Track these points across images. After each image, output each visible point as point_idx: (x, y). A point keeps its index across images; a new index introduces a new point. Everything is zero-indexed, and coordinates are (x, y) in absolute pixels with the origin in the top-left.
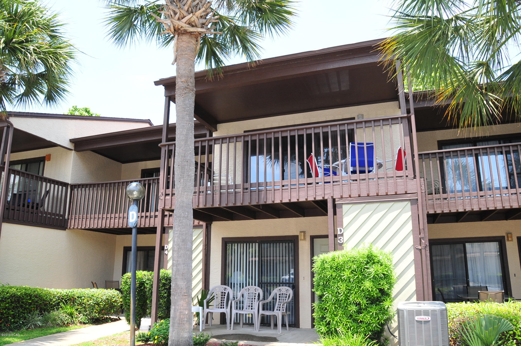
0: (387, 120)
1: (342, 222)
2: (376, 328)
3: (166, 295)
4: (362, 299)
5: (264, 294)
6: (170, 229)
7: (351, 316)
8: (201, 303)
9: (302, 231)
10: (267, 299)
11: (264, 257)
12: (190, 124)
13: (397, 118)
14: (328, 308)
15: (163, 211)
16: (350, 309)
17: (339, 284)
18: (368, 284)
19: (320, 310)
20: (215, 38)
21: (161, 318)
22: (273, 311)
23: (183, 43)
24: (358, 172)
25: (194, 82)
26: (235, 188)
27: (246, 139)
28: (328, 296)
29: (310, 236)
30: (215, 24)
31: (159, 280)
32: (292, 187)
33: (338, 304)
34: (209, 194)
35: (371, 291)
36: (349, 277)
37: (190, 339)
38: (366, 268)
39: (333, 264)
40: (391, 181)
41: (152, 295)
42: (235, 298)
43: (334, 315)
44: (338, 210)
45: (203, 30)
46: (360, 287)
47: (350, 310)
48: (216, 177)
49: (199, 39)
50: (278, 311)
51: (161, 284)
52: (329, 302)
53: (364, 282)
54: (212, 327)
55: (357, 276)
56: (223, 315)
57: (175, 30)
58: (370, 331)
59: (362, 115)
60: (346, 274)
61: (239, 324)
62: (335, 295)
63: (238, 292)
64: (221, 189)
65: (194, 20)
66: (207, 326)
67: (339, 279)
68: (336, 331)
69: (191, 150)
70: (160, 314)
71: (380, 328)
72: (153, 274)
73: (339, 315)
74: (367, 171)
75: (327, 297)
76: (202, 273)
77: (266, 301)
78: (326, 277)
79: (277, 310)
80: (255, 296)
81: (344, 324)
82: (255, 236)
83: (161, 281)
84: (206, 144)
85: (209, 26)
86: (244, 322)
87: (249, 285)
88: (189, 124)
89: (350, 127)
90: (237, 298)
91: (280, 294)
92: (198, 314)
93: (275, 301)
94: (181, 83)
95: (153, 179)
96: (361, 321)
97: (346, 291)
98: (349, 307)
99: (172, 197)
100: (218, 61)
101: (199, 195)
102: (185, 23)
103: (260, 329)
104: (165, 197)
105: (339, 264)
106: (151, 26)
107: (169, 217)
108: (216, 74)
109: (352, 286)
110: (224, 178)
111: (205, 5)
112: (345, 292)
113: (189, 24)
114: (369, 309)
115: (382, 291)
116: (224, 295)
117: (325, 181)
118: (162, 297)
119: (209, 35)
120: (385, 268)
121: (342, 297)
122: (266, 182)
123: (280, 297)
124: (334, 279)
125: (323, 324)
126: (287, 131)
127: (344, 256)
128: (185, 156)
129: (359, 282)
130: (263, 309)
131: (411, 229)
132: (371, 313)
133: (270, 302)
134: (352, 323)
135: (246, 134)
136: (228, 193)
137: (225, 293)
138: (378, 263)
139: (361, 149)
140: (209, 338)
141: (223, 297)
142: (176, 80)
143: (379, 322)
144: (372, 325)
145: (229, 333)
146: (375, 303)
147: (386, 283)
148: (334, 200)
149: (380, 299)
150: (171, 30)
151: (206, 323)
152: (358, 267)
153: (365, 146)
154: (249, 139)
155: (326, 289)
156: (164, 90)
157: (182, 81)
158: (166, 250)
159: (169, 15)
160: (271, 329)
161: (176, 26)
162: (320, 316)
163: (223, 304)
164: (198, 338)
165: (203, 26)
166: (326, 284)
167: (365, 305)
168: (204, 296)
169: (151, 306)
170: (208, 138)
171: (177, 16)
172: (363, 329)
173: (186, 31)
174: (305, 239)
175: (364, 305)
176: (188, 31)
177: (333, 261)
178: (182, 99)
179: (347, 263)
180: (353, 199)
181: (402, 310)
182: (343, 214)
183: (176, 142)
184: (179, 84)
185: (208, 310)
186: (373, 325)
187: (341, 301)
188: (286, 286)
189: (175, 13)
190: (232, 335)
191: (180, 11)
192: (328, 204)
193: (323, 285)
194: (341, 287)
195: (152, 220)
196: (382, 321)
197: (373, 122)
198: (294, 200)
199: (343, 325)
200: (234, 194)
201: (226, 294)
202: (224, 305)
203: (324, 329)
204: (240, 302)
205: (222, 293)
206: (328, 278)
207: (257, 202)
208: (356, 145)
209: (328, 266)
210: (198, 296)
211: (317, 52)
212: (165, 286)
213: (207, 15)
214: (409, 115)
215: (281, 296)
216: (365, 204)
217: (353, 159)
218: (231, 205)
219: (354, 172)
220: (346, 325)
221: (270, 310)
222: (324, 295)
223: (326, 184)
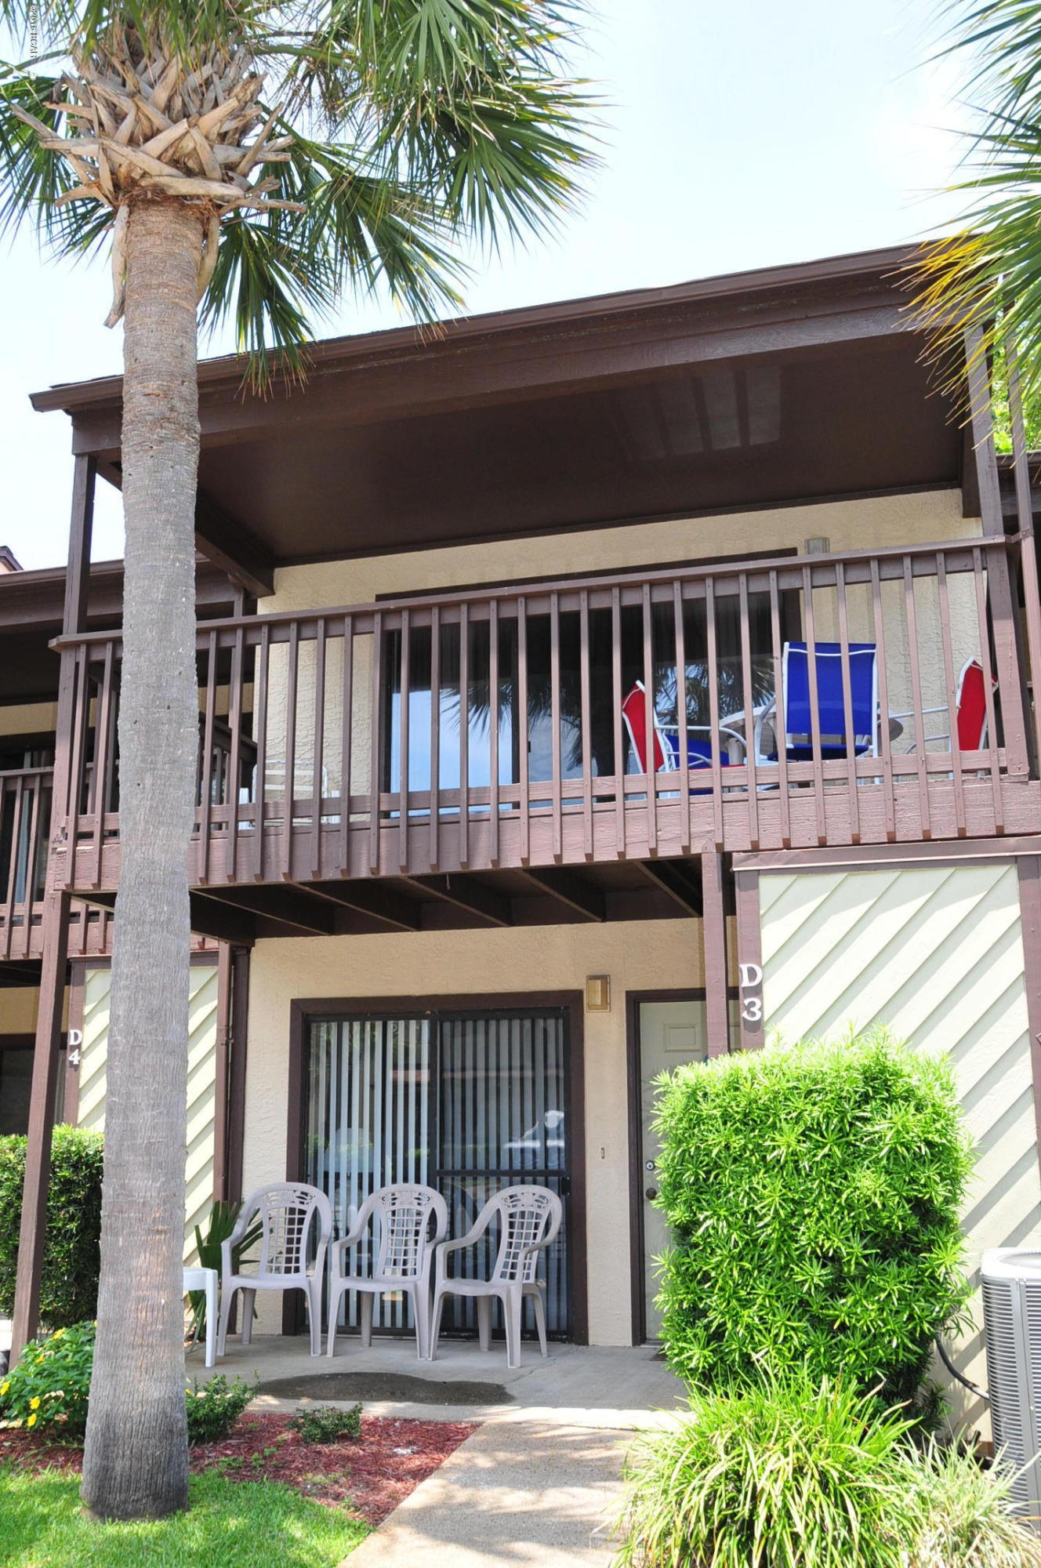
0: (930, 555)
1: (759, 939)
2: (901, 1352)
3: (73, 1226)
4: (848, 1239)
5: (452, 1215)
6: (90, 968)
7: (803, 1303)
8: (210, 1256)
9: (595, 973)
10: (464, 1234)
11: (453, 1070)
12: (177, 559)
13: (968, 551)
14: (713, 1274)
15: (67, 897)
16: (800, 1278)
17: (755, 1179)
18: (867, 1182)
19: (683, 1283)
20: (273, 230)
21: (56, 1320)
22: (488, 1279)
23: (151, 240)
24: (817, 752)
25: (196, 397)
26: (350, 812)
27: (392, 624)
28: (714, 1228)
29: (627, 992)
30: (276, 170)
31: (48, 1167)
32: (568, 808)
33: (752, 1258)
34: (247, 835)
35: (880, 1206)
36: (794, 1154)
37: (174, 1405)
38: (858, 1118)
39: (733, 1103)
40: (941, 788)
41: (18, 1228)
42: (342, 1233)
43: (739, 1300)
44: (740, 896)
45: (231, 191)
46: (838, 1193)
47: (803, 1283)
48: (276, 768)
49: (215, 227)
50: (507, 1281)
51: (56, 1184)
52: (719, 1251)
53: (855, 1171)
54: (252, 1347)
55: (826, 1150)
56: (294, 1300)
57: (116, 186)
58: (880, 1364)
59: (825, 540)
60: (785, 1142)
61: (356, 1331)
62: (741, 1223)
63: (353, 1207)
64: (293, 816)
65: (195, 149)
66: (234, 1341)
67: (757, 1163)
68: (747, 1363)
69: (182, 664)
70: (48, 1305)
71: (915, 1353)
72: (22, 1145)
73: (759, 1301)
74: (850, 751)
75: (712, 1232)
76: (212, 1136)
77: (458, 1244)
78: (707, 1155)
79: (503, 1275)
80: (418, 1224)
81: (777, 1335)
82: (418, 993)
83: (55, 1173)
84: (236, 642)
85: (253, 177)
86: (377, 1323)
87: (394, 1180)
88: (175, 560)
89: (789, 582)
90: (347, 1232)
91: (511, 1216)
92: (197, 1299)
93: (492, 1239)
94: (144, 401)
95: (25, 777)
96: (843, 1324)
97: (783, 1208)
98: (796, 1269)
99: (102, 843)
100: (286, 319)
101: (209, 837)
102: (159, 158)
103: (438, 1352)
104: (75, 845)
105: (756, 1102)
106: (15, 163)
107: (87, 921)
108: (278, 370)
109: (807, 1189)
110: (304, 773)
111: (237, 90)
112: (782, 1212)
113: (175, 163)
114: (875, 1279)
115: (923, 1209)
116: (301, 1221)
117: (694, 785)
118: (56, 1237)
119: (253, 211)
120: (934, 1121)
121: (768, 1232)
122: (468, 790)
123: (512, 1225)
124: (735, 1160)
125: (695, 1336)
126: (546, 595)
127: (775, 1071)
128: (159, 687)
129: (832, 1173)
130: (450, 1274)
131: (1022, 968)
132: (883, 1295)
133: (475, 1245)
134: (807, 1334)
135: (392, 604)
136: (320, 831)
137: (303, 1212)
138: (906, 1099)
139: (829, 668)
140: (247, 1396)
141: (296, 1227)
142: (125, 388)
143: (914, 1328)
144: (887, 1339)
145: (320, 1372)
146: (896, 1253)
147: (938, 1178)
148: (726, 859)
149: (915, 1239)
150: (99, 187)
151: (228, 1333)
152: (827, 1116)
153: (845, 655)
154: (403, 624)
155: (707, 1201)
156: (71, 429)
157: (148, 391)
158: (73, 1048)
159: (90, 122)
160: (478, 1349)
161: (123, 170)
162: (685, 1305)
163: (294, 1255)
164: (202, 1395)
165: (230, 174)
166: (705, 1180)
167: (857, 1264)
168: (223, 1226)
169: (14, 1273)
170: (238, 618)
171: (126, 126)
172: (853, 1357)
173: (163, 191)
174: (606, 1003)
175: (853, 1262)
176: (171, 192)
177: (732, 1093)
178: (150, 462)
179: (786, 1099)
180: (798, 855)
181: (1004, 1286)
182: (762, 912)
183: (126, 632)
184: (136, 404)
185: (237, 1282)
186: (890, 1342)
187: (764, 1246)
188: (535, 1183)
189: (118, 117)
190: (334, 1377)
191: (138, 108)
192: (704, 871)
193: (693, 1184)
194: (766, 1192)
195: (20, 932)
196: (926, 1326)
197: (874, 565)
198: (574, 857)
199: (775, 1343)
200: (344, 833)
201: (308, 1218)
202: (297, 1260)
203: (698, 1356)
204: (360, 1244)
205: (292, 1211)
206: (713, 1155)
207: (432, 866)
208: (811, 654)
209: (715, 1112)
210: (197, 1228)
211: (665, 296)
212: (69, 1191)
213: (244, 131)
214: (1013, 539)
215: (517, 1220)
216: (845, 875)
217: (798, 705)
218: (331, 874)
219: (801, 753)
220: (785, 1339)
221: (475, 1277)
222: (698, 1224)
223: (694, 798)
